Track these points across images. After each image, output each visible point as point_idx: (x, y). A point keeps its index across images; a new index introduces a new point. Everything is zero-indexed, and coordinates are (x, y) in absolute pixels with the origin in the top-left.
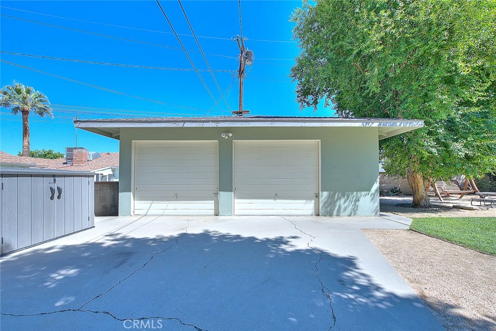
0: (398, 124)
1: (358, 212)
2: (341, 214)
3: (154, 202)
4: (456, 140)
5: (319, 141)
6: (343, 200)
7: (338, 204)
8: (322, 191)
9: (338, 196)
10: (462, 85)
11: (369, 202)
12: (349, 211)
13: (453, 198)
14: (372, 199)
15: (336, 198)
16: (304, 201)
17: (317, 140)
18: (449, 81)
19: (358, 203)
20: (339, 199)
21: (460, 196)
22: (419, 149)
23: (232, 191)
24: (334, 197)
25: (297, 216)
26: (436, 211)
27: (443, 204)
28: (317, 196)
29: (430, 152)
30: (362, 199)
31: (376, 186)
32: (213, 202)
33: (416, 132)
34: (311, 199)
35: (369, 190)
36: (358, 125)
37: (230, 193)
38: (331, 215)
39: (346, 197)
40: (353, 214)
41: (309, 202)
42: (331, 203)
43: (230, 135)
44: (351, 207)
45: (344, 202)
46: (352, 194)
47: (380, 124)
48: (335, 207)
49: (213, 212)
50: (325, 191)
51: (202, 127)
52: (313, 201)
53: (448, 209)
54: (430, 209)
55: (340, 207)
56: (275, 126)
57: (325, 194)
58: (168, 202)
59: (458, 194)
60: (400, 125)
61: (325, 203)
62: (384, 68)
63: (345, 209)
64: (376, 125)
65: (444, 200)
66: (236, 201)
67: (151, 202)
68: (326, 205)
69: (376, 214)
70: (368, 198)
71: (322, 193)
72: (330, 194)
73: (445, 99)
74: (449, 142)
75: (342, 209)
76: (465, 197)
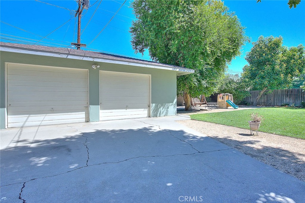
0: (186, 71)
1: (168, 114)
2: (161, 115)
3: (31, 116)
4: (203, 80)
5: (150, 75)
6: (162, 108)
7: (160, 110)
8: (152, 103)
9: (160, 106)
10: (207, 56)
11: (173, 108)
12: (164, 113)
13: (197, 106)
14: (174, 107)
15: (159, 107)
16: (143, 109)
17: (149, 75)
18: (202, 53)
19: (168, 109)
20: (160, 107)
21: (200, 105)
22: (191, 82)
23: (99, 105)
24: (158, 106)
25: (139, 118)
26: (195, 112)
27: (196, 109)
28: (149, 106)
29: (195, 84)
30: (170, 107)
31: (175, 100)
32: (84, 113)
33: (190, 75)
34: (146, 108)
35: (173, 102)
36: (171, 69)
37: (98, 106)
38: (156, 116)
39: (163, 106)
40: (166, 115)
41: (145, 109)
42: (156, 110)
43: (99, 66)
44: (165, 111)
45: (162, 109)
46: (166, 104)
47: (179, 70)
48: (158, 111)
49: (84, 120)
50: (154, 103)
51: (82, 60)
52: (147, 110)
53: (199, 111)
54: (193, 111)
55: (160, 112)
56: (131, 65)
57: (154, 105)
58: (45, 115)
59: (199, 104)
60: (187, 71)
61: (154, 110)
62: (179, 41)
63: (163, 113)
64: (178, 70)
65: (195, 107)
66: (101, 111)
67: (28, 116)
68: (154, 111)
69: (176, 114)
70: (173, 106)
71: (152, 105)
72: (156, 105)
73: (202, 62)
74: (201, 80)
75: (161, 113)
76: (202, 105)
